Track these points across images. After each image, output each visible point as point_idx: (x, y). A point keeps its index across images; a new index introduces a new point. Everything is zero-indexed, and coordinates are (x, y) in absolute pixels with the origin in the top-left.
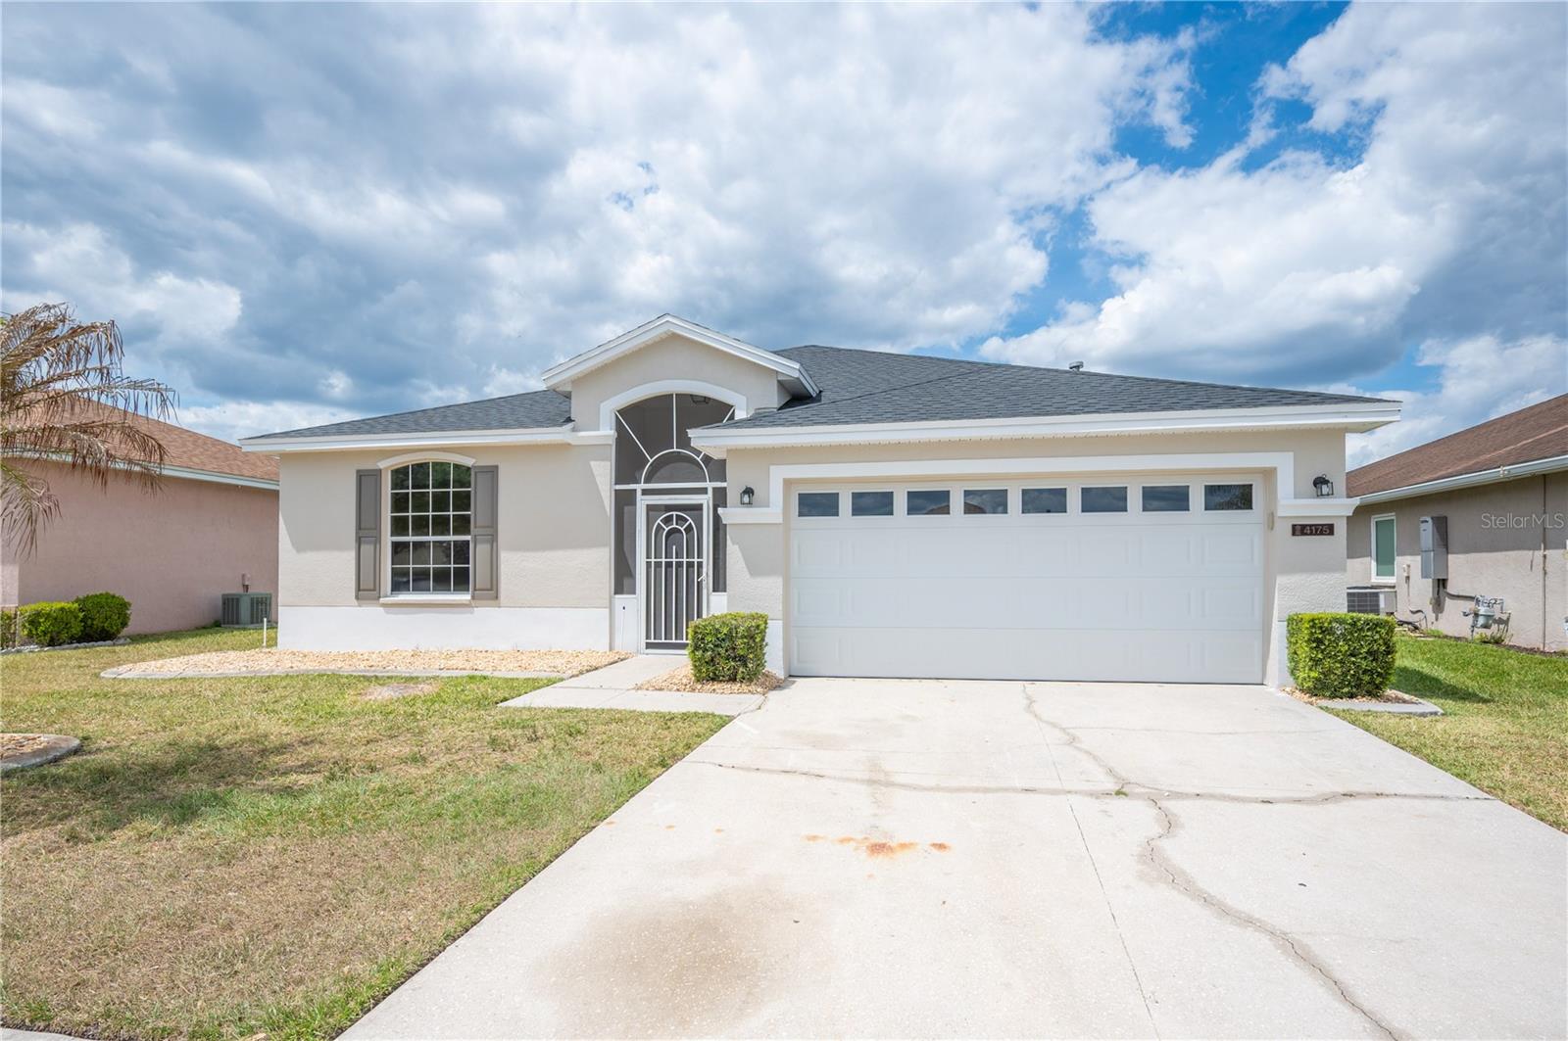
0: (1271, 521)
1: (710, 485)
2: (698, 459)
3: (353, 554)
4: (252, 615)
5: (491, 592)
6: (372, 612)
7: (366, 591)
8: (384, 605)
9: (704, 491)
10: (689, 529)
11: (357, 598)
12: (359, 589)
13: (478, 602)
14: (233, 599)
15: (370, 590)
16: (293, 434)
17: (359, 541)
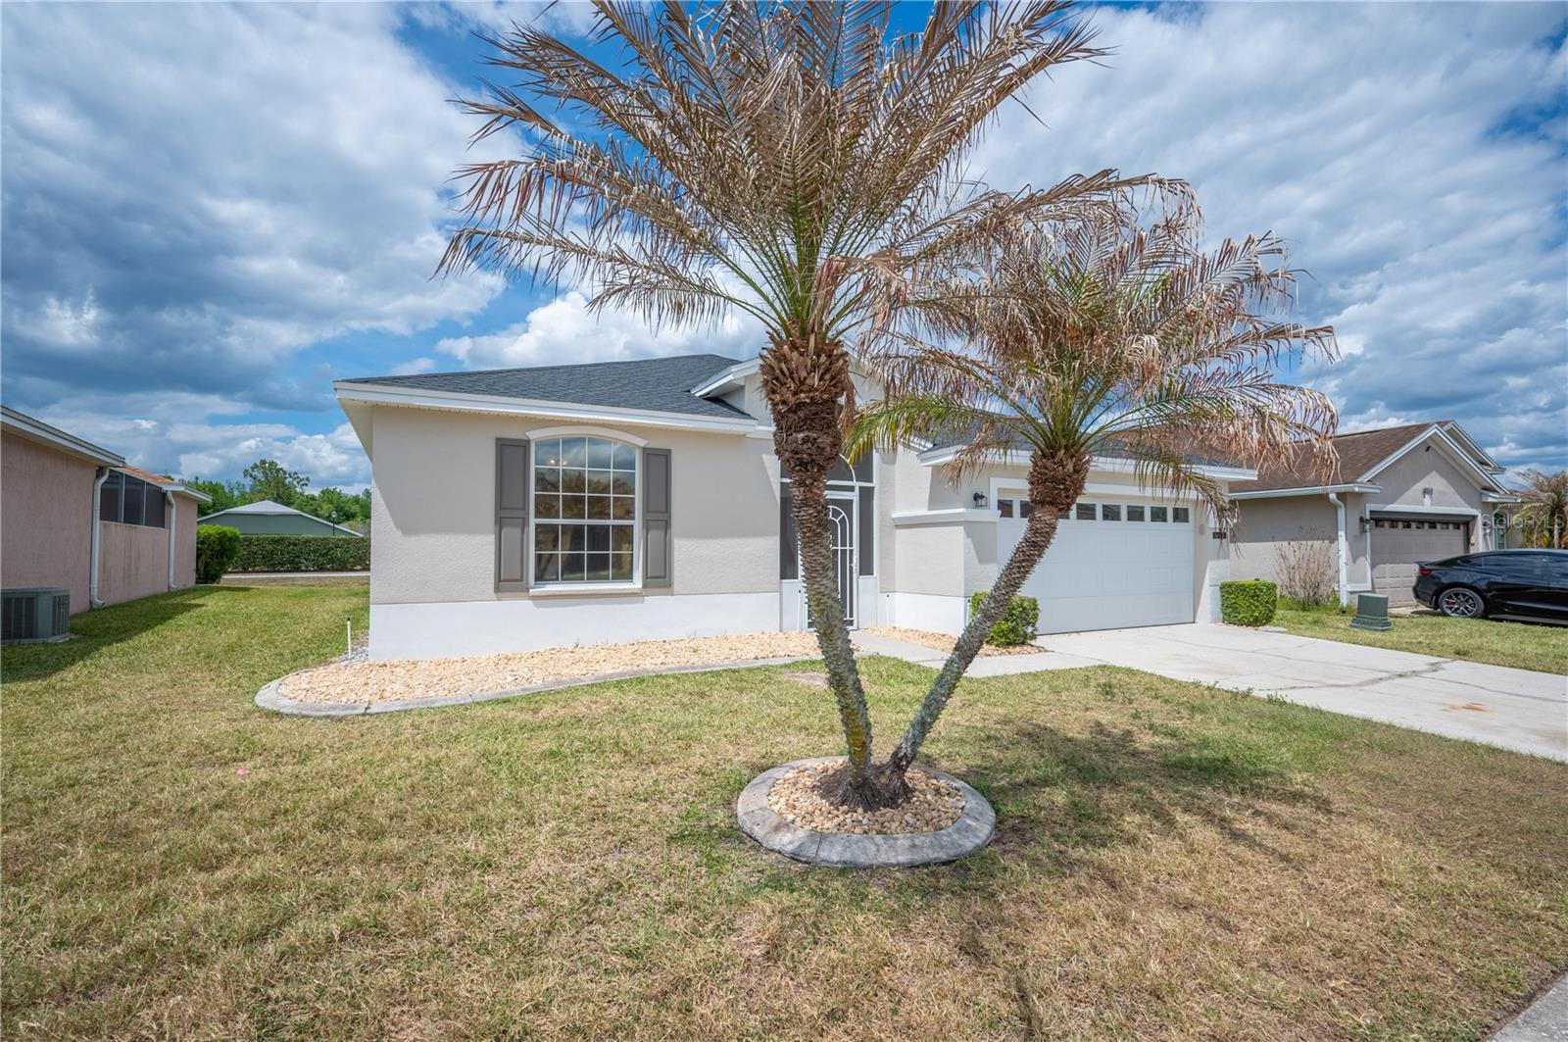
0: (1201, 530)
1: (857, 484)
2: (848, 461)
3: (491, 538)
4: (54, 626)
5: (660, 578)
6: (517, 608)
7: (506, 583)
8: (534, 598)
9: (852, 489)
10: (843, 521)
11: (497, 590)
12: (499, 579)
13: (648, 590)
14: (18, 600)
15: (517, 581)
16: (407, 382)
17: (500, 522)
